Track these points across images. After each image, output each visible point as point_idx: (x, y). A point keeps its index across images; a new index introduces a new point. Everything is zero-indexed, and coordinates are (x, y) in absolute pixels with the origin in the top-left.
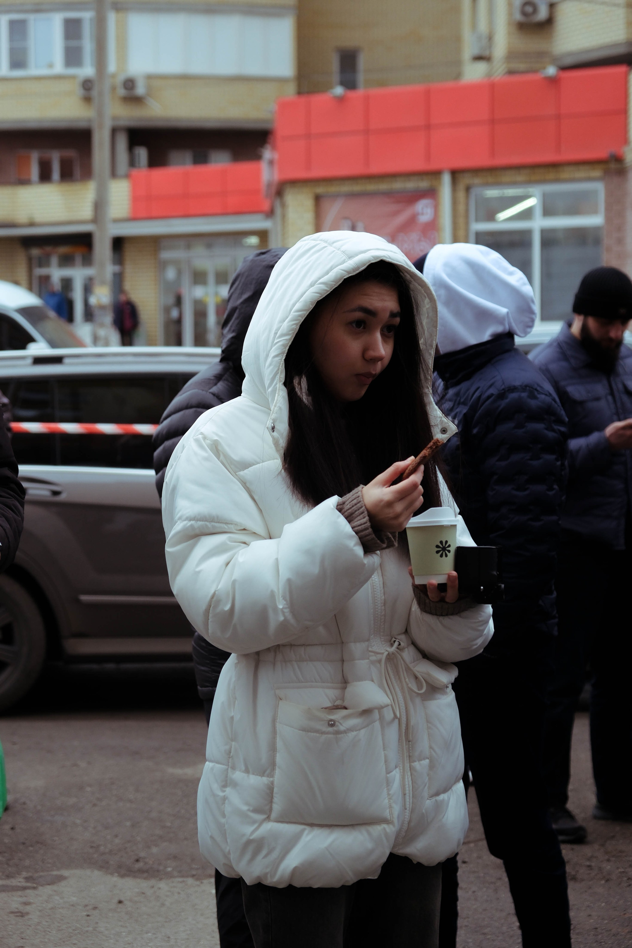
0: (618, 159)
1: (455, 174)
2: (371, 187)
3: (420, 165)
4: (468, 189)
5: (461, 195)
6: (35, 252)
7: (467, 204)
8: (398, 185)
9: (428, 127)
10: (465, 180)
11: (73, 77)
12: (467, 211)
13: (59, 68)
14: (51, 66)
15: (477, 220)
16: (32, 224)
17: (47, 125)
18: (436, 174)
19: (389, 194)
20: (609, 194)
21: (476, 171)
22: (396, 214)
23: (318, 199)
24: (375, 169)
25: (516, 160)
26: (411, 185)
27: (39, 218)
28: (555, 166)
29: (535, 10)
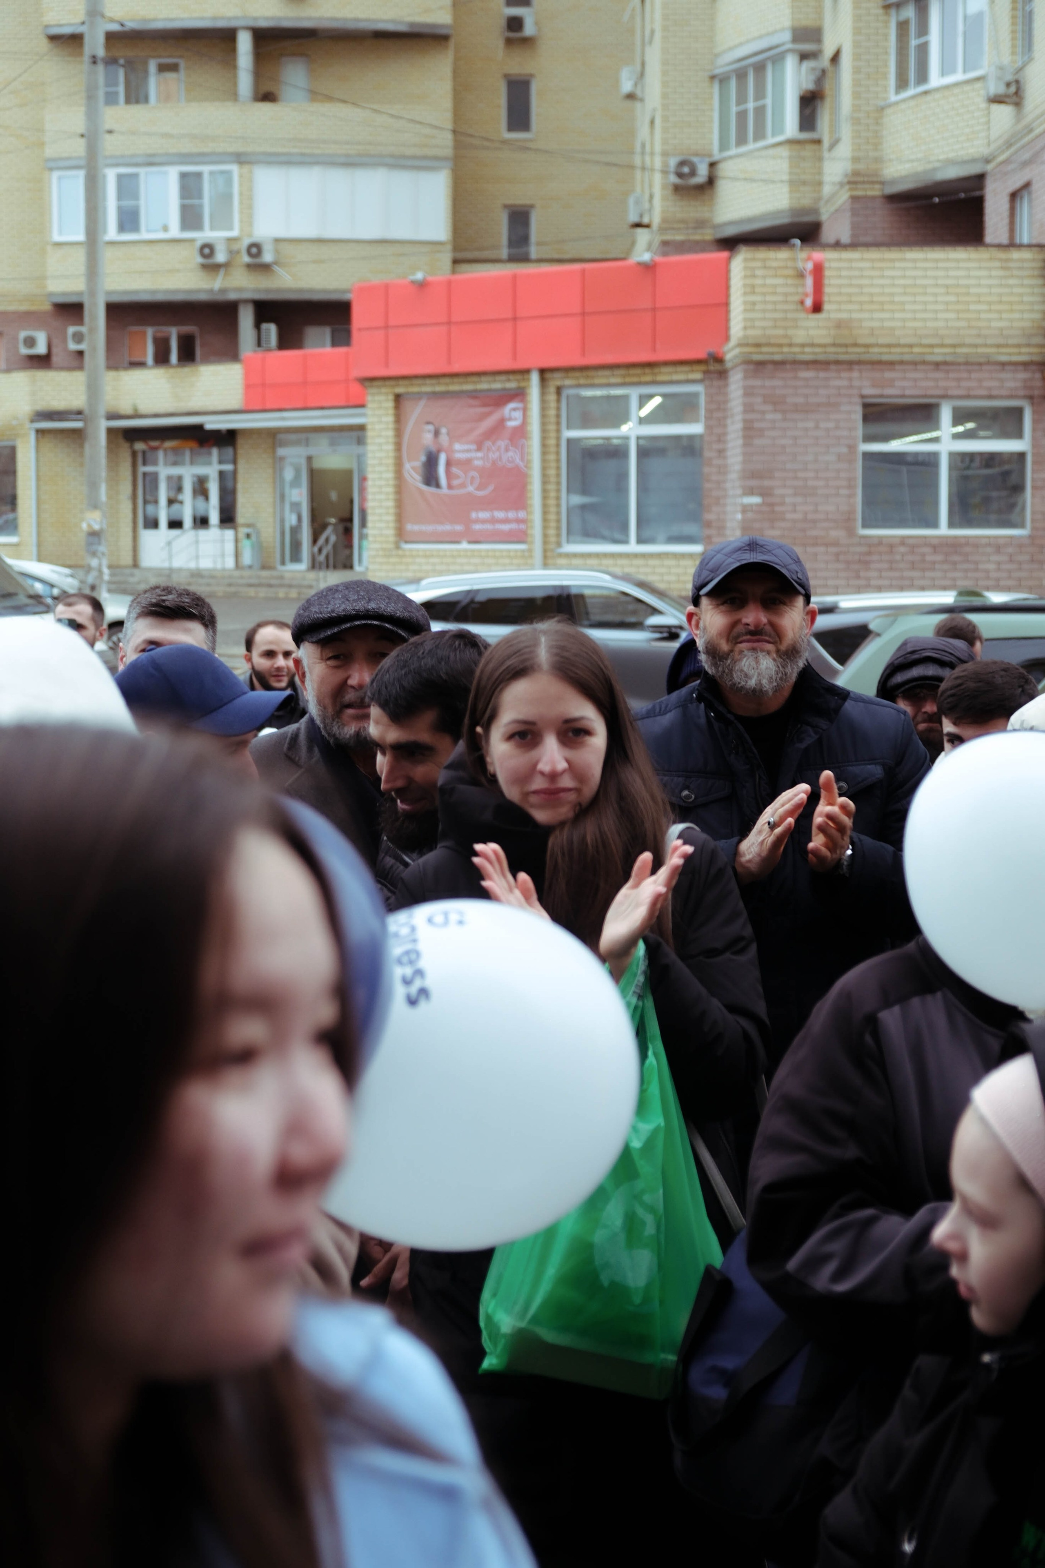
0: (718, 359)
1: (543, 372)
2: (455, 387)
3: (506, 363)
4: (559, 390)
5: (552, 397)
6: (140, 446)
7: (558, 409)
8: (484, 385)
9: (515, 319)
10: (556, 380)
11: (192, 241)
12: (558, 416)
13: (175, 231)
14: (165, 229)
15: (569, 427)
16: (136, 416)
17: (160, 298)
18: (525, 372)
19: (474, 395)
20: (710, 399)
21: (568, 370)
22: (482, 417)
23: (398, 398)
24: (457, 367)
25: (609, 359)
26: (498, 385)
27: (143, 408)
28: (651, 365)
29: (693, 173)
